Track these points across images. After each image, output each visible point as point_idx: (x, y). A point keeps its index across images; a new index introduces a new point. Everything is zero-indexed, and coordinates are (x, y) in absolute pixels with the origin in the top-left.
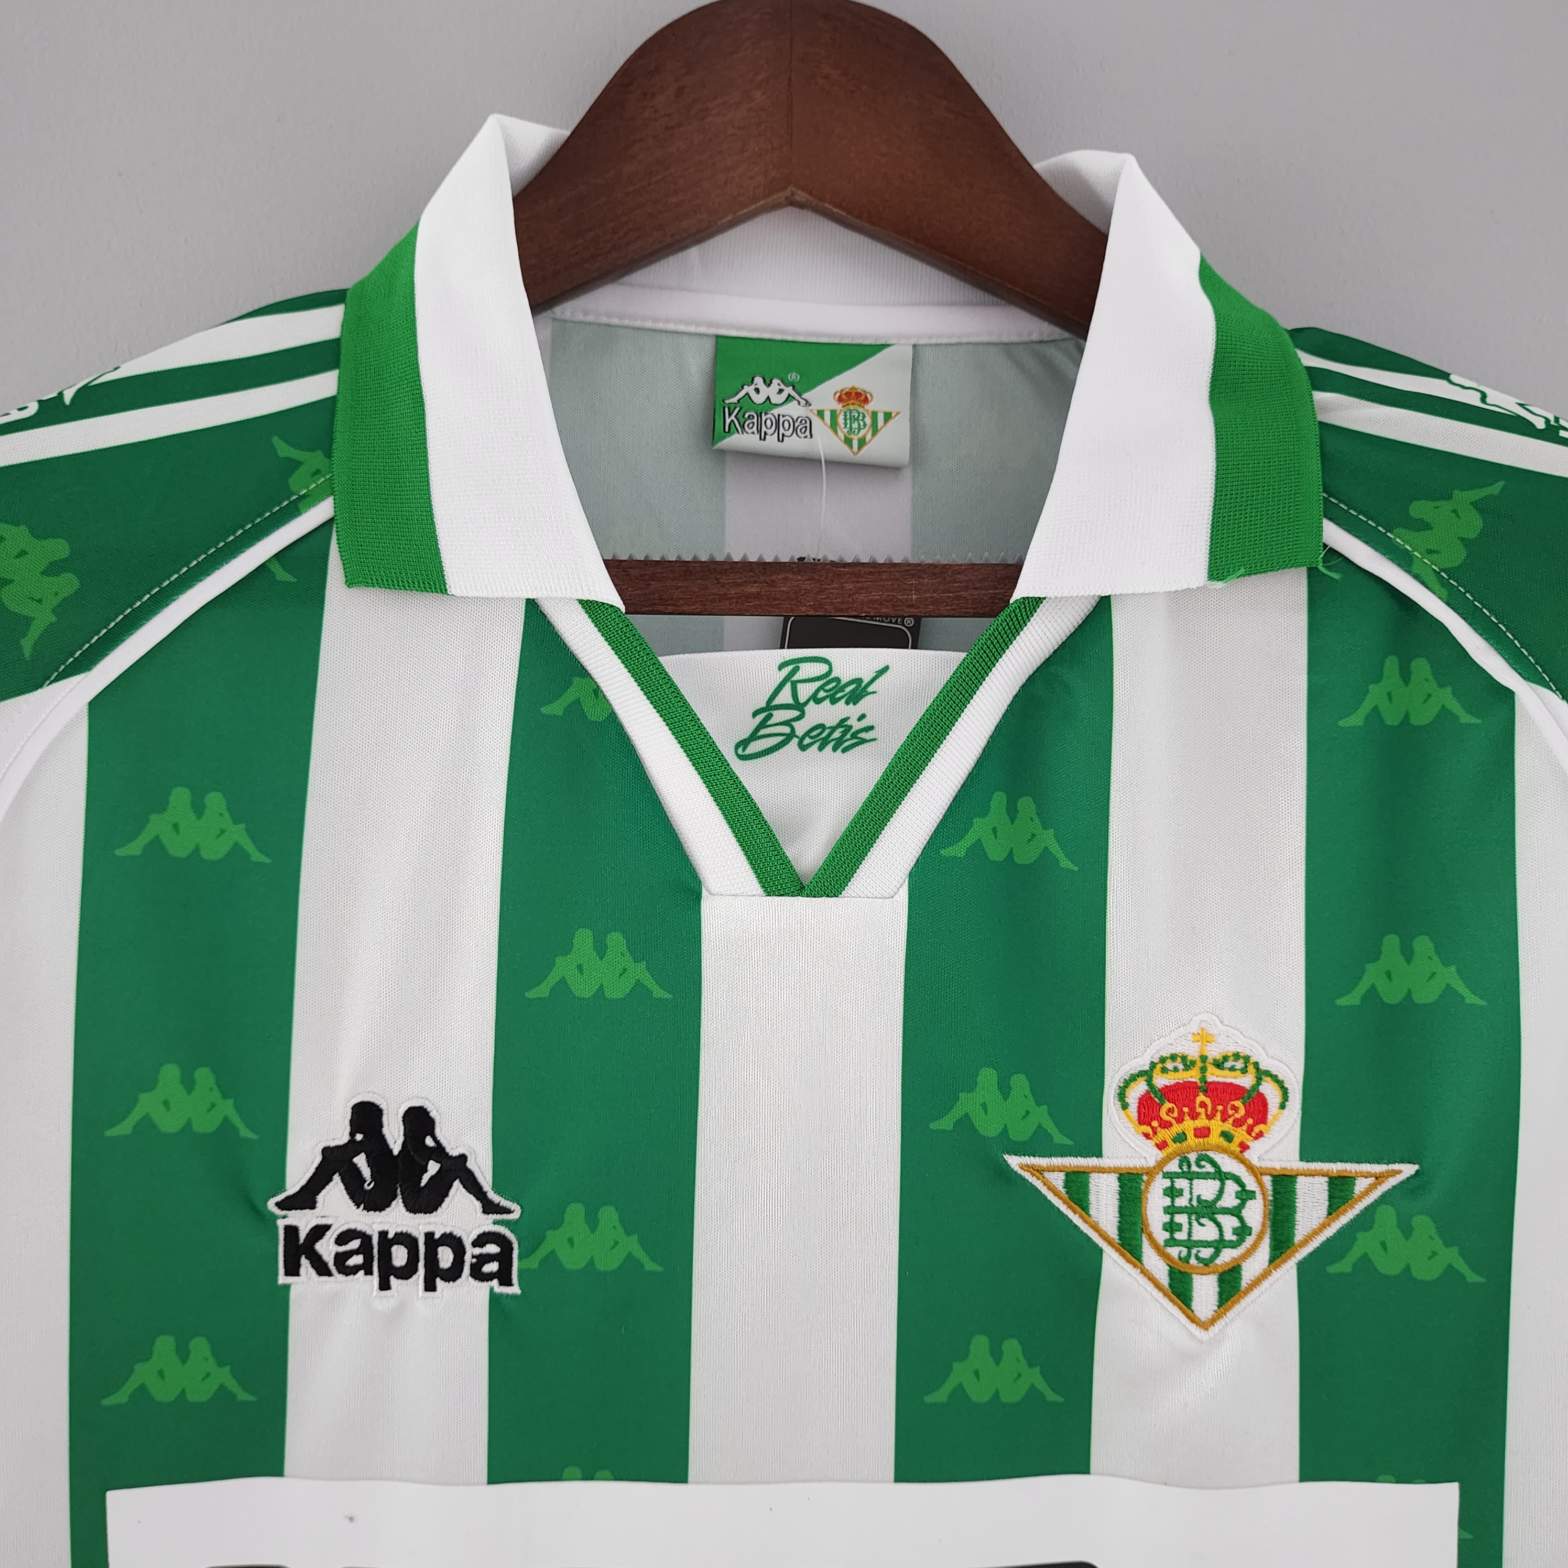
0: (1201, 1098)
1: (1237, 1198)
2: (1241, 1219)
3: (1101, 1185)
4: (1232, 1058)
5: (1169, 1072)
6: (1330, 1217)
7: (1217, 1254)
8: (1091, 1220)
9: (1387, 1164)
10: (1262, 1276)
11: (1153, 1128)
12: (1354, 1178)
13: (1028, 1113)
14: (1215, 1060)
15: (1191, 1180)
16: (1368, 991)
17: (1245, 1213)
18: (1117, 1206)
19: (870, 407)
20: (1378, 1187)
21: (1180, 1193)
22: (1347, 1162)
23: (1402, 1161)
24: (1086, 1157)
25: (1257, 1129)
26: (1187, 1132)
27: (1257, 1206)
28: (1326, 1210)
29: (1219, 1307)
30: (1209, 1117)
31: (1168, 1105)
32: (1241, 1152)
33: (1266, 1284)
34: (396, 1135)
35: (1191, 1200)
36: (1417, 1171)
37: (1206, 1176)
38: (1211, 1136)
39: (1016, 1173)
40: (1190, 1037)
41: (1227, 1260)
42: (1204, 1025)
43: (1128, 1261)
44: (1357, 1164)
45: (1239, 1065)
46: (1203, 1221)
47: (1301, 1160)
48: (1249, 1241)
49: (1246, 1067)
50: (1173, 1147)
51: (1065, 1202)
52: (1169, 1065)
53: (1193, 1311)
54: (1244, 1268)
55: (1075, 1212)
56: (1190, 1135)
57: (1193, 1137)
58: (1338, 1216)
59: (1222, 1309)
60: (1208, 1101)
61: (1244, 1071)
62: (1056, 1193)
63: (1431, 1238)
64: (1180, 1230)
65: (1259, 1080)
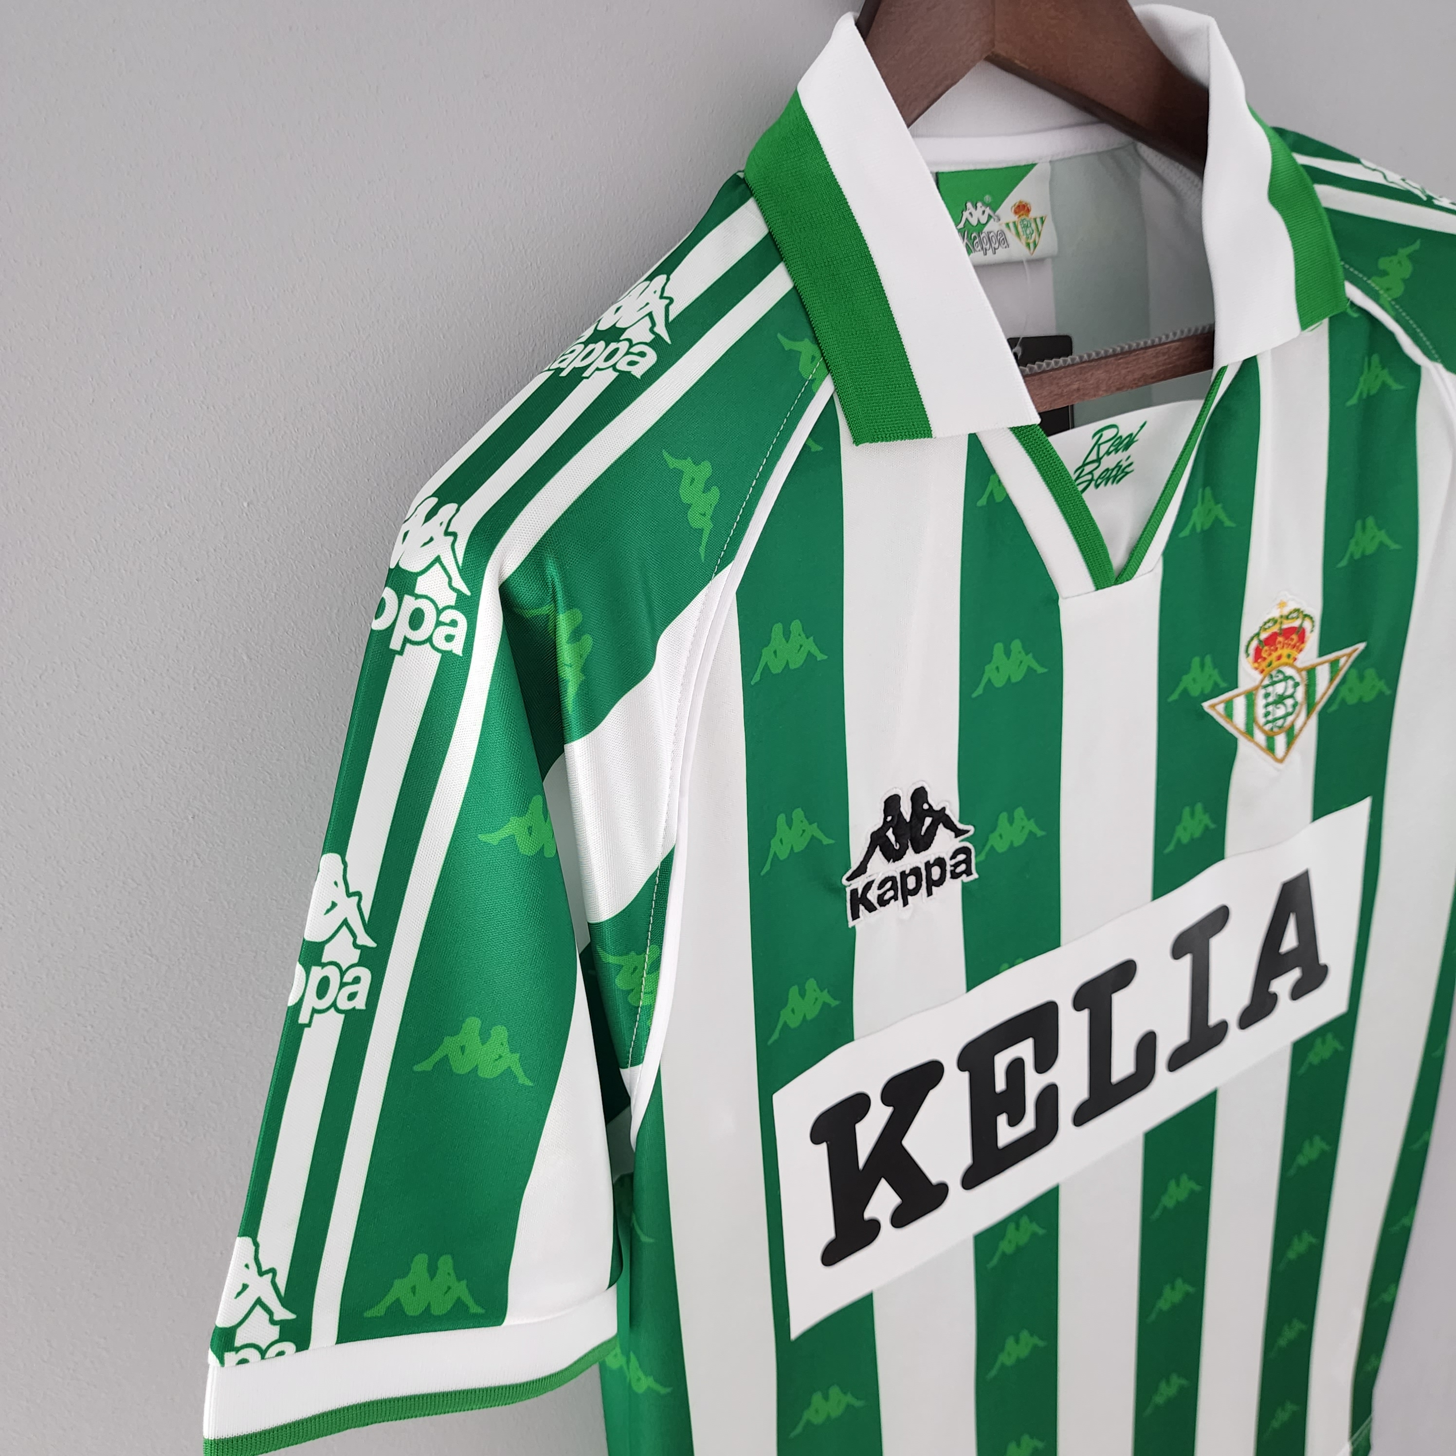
0: (1279, 639)
1: (1292, 688)
2: (1294, 699)
3: (1239, 703)
4: (1293, 612)
5: (1267, 630)
6: (1330, 684)
7: (1285, 721)
8: (1234, 725)
10: (1303, 726)
11: (1259, 663)
12: (1340, 659)
13: (1211, 676)
14: (1286, 616)
15: (1274, 686)
16: (1350, 556)
17: (1296, 695)
18: (1245, 712)
19: (1032, 214)
20: (1349, 660)
21: (1270, 694)
22: (1336, 652)
24: (1232, 691)
25: (1301, 647)
26: (1272, 660)
27: (1301, 689)
28: (1329, 680)
29: (1287, 749)
30: (1282, 648)
31: (1266, 648)
32: (1294, 663)
33: (1304, 730)
34: (907, 809)
35: (1274, 696)
36: (1365, 646)
37: (1280, 681)
38: (1282, 658)
39: (1206, 711)
40: (1276, 607)
41: (1289, 723)
42: (1282, 598)
43: (1249, 740)
44: (1340, 651)
45: (1295, 615)
46: (1279, 706)
47: (1318, 658)
48: (1298, 709)
49: (1298, 615)
50: (1267, 671)
51: (1224, 720)
52: (1267, 626)
53: (1276, 756)
54: (1296, 724)
55: (1229, 723)
57: (1275, 662)
58: (1334, 681)
60: (1282, 640)
61: (1297, 617)
62: (1221, 716)
63: (1373, 679)
64: (1270, 715)
65: (1303, 620)
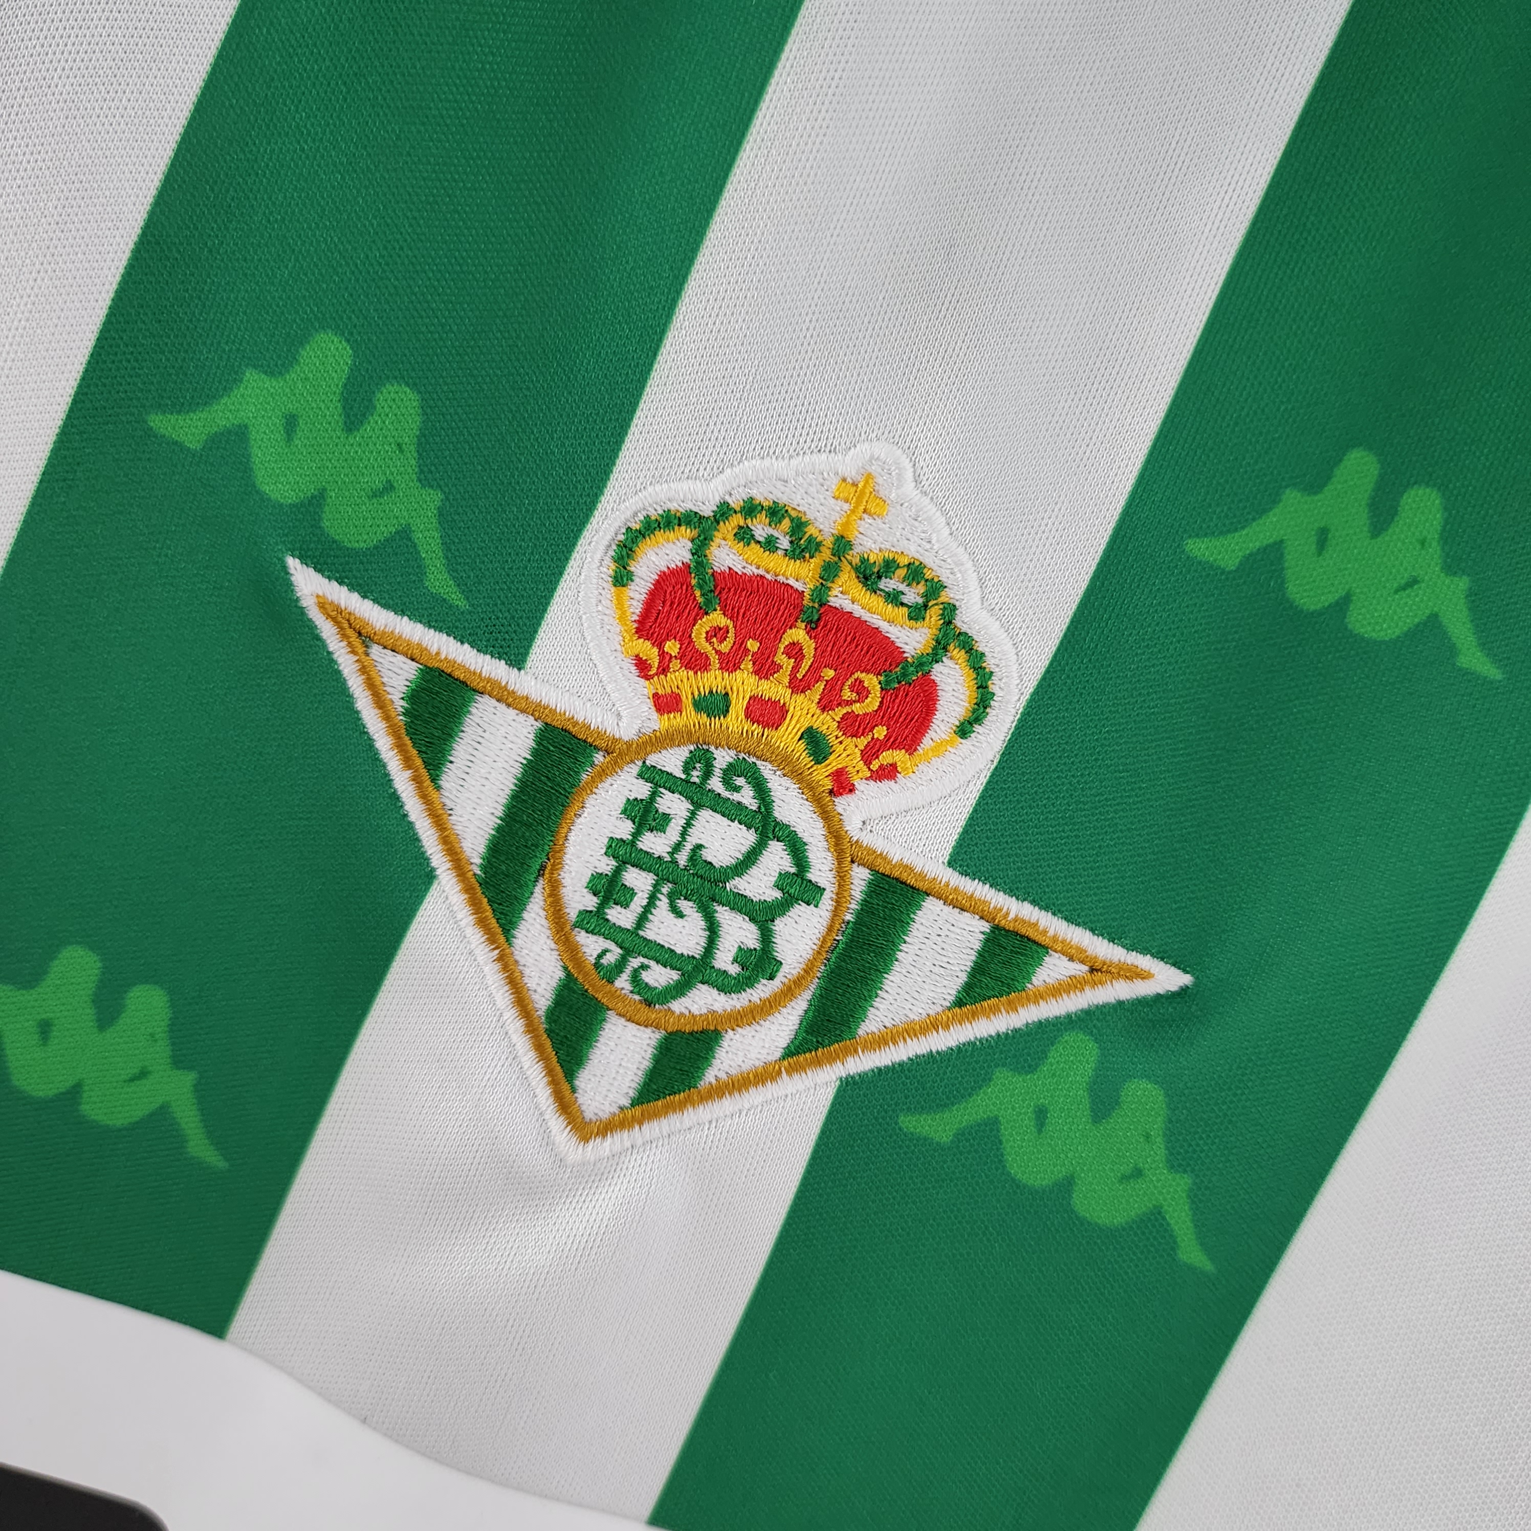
0: (798, 634)
1: (777, 886)
2: (766, 937)
3: (493, 730)
4: (902, 572)
5: (753, 544)
6: (957, 1010)
7: (680, 989)
8: (434, 795)
9: (1131, 948)
10: (756, 1076)
11: (662, 654)
12: (1046, 948)
13: (389, 487)
14: (864, 561)
15: (698, 806)
16: (1264, 550)
17: (781, 926)
18: (508, 792)
20: (1087, 988)
21: (661, 823)
22: (1046, 908)
23: (1161, 956)
24: (485, 653)
25: (887, 757)
26: (733, 698)
27: (815, 920)
28: (954, 992)
29: (635, 1102)
30: (798, 686)
31: (717, 618)
32: (831, 792)
33: (755, 1096)
35: (677, 847)
36: (1184, 990)
37: (733, 812)
38: (782, 729)
39: (302, 611)
40: (834, 482)
41: (695, 1010)
42: (874, 469)
43: (482, 923)
44: (1065, 923)
45: (913, 595)
46: (684, 905)
47: (950, 864)
48: (763, 990)
49: (925, 606)
50: (688, 717)
51: (393, 730)
52: (760, 528)
53: (574, 1090)
54: (725, 1043)
55: (407, 763)
56: (738, 707)
57: (742, 716)
58: (974, 1015)
59: (638, 1110)
60: (809, 647)
61: (917, 613)
62: (380, 701)
63: (1147, 1137)
64: (626, 906)
65: (939, 649)
